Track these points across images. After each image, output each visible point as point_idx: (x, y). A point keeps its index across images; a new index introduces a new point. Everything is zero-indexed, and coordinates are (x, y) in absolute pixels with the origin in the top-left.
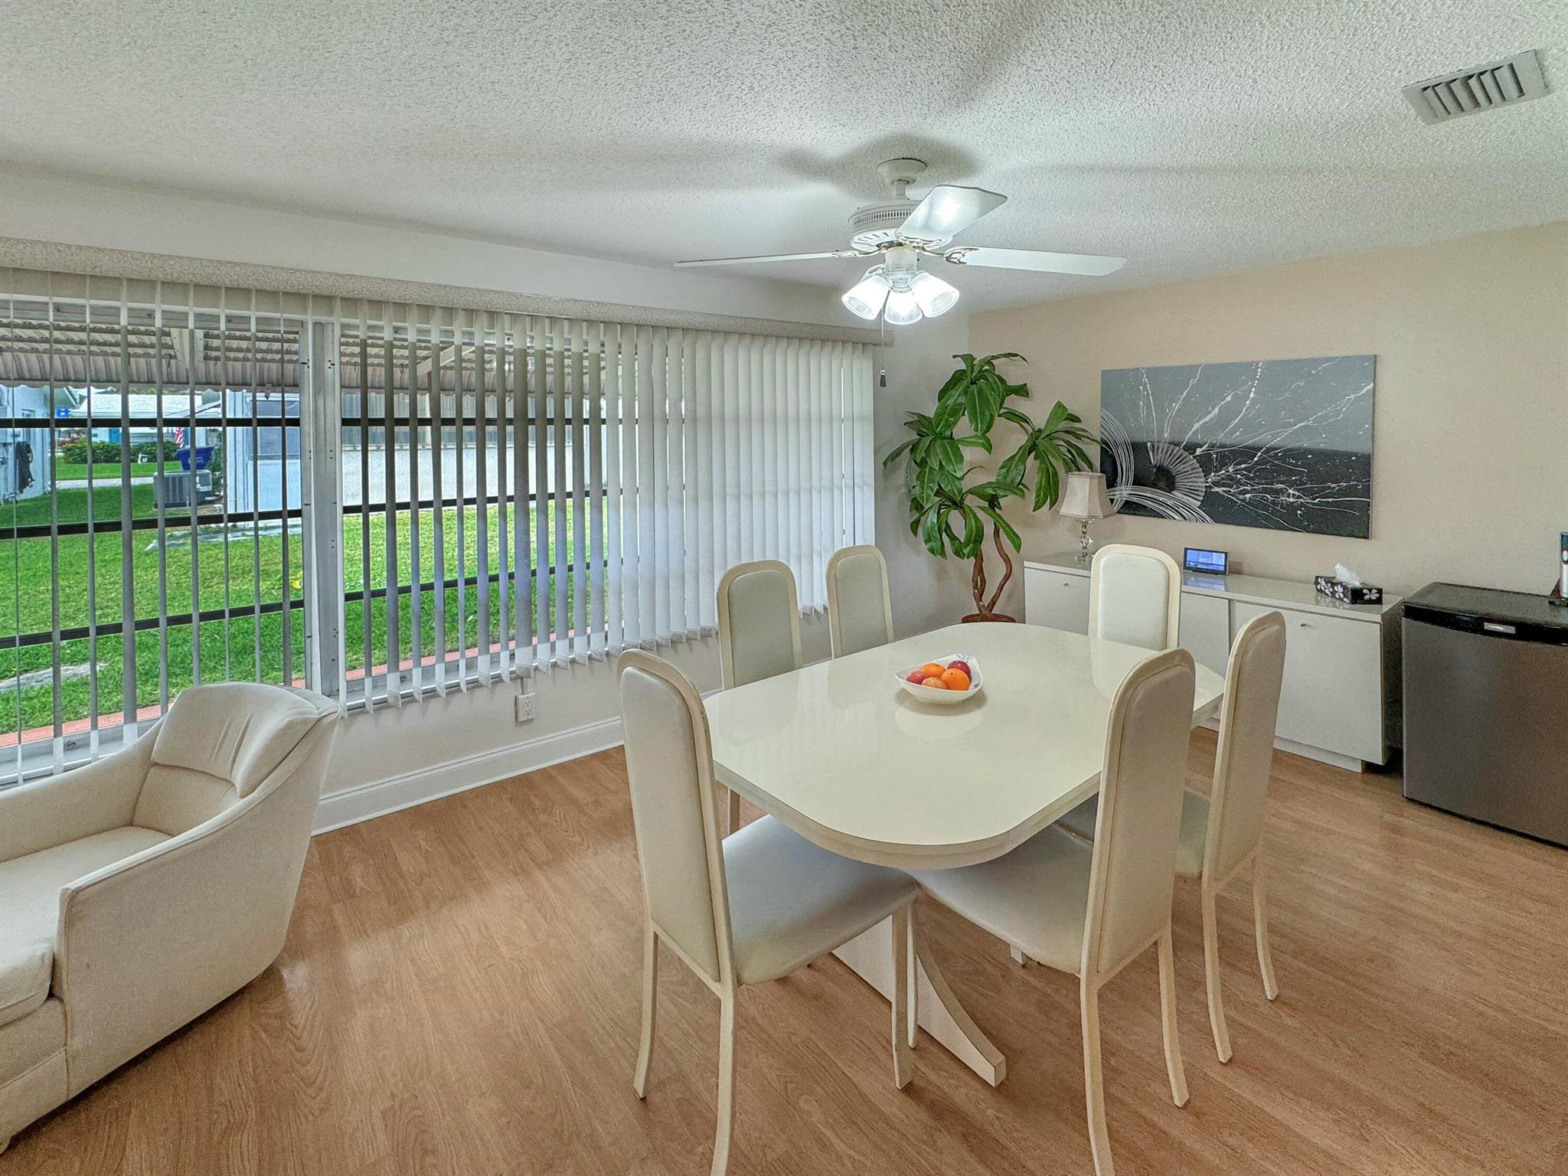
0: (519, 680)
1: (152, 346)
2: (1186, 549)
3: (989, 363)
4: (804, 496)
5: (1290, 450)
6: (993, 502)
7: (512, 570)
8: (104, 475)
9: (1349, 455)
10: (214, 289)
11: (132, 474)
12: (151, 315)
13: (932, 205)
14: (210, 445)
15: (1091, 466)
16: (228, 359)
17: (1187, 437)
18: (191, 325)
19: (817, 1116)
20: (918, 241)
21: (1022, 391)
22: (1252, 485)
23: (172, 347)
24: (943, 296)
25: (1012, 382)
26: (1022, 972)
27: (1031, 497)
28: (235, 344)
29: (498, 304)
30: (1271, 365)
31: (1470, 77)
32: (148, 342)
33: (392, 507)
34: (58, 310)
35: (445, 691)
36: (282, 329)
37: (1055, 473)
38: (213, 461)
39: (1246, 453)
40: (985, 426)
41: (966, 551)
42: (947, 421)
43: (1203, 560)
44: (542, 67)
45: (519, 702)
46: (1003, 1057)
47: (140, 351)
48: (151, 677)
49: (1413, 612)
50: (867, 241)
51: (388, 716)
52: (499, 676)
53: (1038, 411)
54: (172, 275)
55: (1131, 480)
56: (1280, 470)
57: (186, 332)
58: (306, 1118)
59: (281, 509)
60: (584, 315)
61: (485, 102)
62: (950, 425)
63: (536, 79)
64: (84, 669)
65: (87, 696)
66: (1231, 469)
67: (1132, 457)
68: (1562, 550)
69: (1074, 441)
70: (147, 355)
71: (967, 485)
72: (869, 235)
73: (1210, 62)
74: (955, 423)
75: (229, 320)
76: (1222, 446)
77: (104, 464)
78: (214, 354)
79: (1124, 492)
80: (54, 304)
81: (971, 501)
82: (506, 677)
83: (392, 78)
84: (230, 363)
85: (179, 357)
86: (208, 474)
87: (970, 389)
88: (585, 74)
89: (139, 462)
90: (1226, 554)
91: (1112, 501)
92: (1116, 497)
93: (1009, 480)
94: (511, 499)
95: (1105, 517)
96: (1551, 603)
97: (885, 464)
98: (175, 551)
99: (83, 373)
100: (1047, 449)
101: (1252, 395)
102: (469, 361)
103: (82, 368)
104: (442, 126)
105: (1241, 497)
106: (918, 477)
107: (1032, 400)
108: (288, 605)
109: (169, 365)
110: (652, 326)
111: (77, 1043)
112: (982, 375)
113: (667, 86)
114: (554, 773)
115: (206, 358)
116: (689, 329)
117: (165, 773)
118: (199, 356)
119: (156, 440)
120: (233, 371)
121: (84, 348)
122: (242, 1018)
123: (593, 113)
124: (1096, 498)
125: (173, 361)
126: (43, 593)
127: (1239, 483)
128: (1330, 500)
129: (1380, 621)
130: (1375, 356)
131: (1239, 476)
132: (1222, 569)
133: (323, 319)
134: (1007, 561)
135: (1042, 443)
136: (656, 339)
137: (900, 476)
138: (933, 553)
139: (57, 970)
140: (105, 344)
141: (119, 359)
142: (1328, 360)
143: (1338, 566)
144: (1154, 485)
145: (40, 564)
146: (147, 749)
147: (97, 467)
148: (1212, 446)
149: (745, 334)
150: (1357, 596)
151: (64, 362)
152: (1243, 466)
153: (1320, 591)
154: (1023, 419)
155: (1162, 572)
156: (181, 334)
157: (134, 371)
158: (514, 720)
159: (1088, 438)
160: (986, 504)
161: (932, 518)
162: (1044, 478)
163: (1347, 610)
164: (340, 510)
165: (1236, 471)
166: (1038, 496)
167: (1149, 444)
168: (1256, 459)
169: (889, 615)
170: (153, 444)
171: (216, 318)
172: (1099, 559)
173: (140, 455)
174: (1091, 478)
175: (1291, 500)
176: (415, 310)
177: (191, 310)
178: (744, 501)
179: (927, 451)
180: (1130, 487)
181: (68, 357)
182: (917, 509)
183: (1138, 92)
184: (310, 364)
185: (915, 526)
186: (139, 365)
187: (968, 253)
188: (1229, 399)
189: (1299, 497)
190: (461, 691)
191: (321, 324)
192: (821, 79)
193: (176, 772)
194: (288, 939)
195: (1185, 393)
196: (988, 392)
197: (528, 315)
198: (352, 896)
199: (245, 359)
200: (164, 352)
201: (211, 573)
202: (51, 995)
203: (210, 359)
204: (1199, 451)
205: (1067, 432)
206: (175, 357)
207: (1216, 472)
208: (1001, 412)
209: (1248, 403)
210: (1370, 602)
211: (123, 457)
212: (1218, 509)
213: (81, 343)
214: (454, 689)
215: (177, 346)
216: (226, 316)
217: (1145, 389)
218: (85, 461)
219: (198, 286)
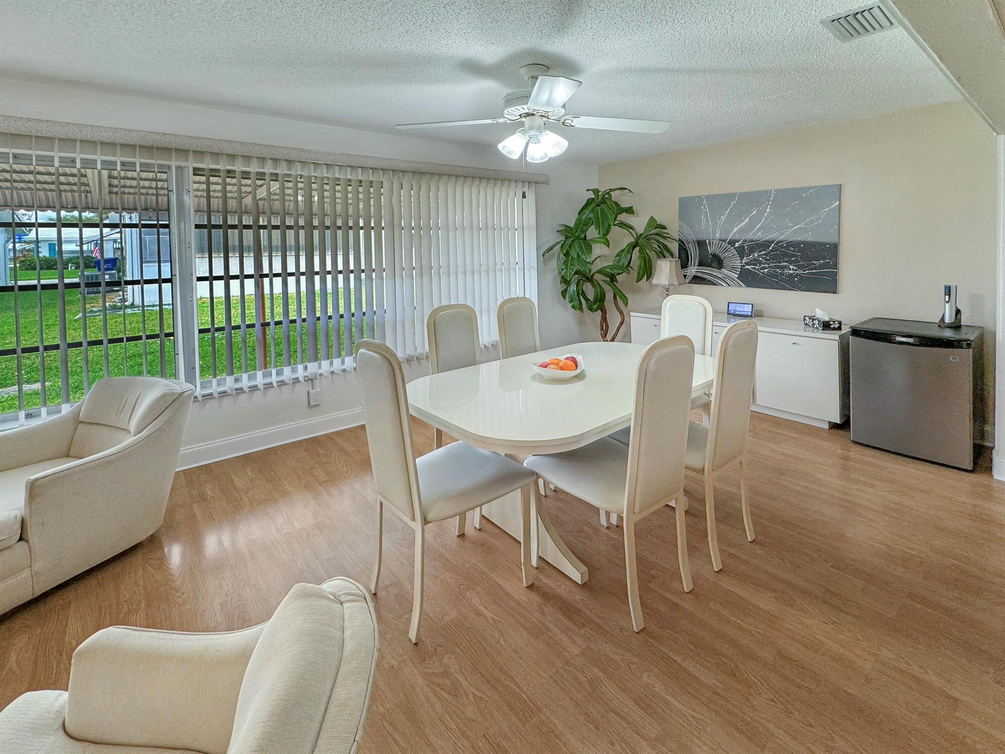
0: (310, 382)
1: (75, 184)
2: (729, 303)
3: (608, 193)
4: (491, 274)
5: (790, 242)
6: (613, 278)
7: (304, 316)
8: (46, 277)
9: (825, 244)
10: (113, 145)
11: (65, 276)
12: (73, 161)
13: (551, 92)
14: (116, 256)
15: (672, 255)
16: (123, 193)
17: (730, 237)
18: (99, 167)
19: (476, 601)
20: (541, 112)
21: (630, 211)
22: (768, 264)
23: (88, 185)
24: (558, 143)
25: (624, 205)
26: (606, 531)
27: (634, 274)
28: (128, 183)
29: (293, 156)
30: (779, 192)
31: (857, 13)
32: (73, 182)
33: (227, 277)
34: (15, 157)
35: (263, 387)
36: (156, 170)
37: (650, 260)
38: (118, 266)
39: (763, 245)
40: (605, 230)
41: (595, 307)
42: (582, 228)
43: (739, 309)
44: (305, 9)
45: (311, 395)
46: (587, 569)
47: (67, 187)
48: (79, 389)
49: (855, 332)
50: (513, 112)
51: (227, 401)
52: (297, 379)
53: (639, 223)
54: (87, 135)
55: (697, 263)
56: (785, 255)
57: (96, 172)
58: (175, 606)
59: (157, 278)
60: (349, 164)
61: (274, 30)
62: (584, 231)
63: (303, 16)
64: (37, 386)
65: (38, 400)
66: (756, 255)
67: (697, 249)
68: (945, 295)
69: (662, 240)
70: (72, 191)
71: (596, 267)
72: (513, 109)
73: (702, 5)
74: (587, 230)
75: (123, 164)
76: (751, 241)
77: (46, 271)
78: (115, 190)
79: (693, 270)
80: (13, 153)
81: (598, 277)
82: (302, 379)
83: (217, 16)
84: (126, 196)
85: (93, 192)
86: (115, 273)
87: (596, 208)
88: (332, 13)
89: (70, 269)
90: (752, 305)
91: (685, 276)
92: (688, 274)
93: (621, 263)
94: (303, 274)
95: (680, 284)
96: (939, 326)
97: (543, 255)
98: (94, 319)
99: (31, 203)
100: (644, 244)
101: (768, 210)
102: (275, 194)
103: (31, 199)
104: (249, 45)
105: (762, 271)
106: (564, 263)
107: (637, 216)
108: (164, 336)
109: (86, 197)
110: (392, 170)
111: (38, 566)
112: (603, 201)
113: (382, 20)
114: (333, 437)
115: (110, 192)
116: (416, 172)
117: (88, 427)
118: (106, 190)
119: (79, 255)
120: (128, 200)
121: (31, 185)
122: (137, 559)
123: (340, 36)
124: (674, 273)
125: (89, 195)
126: (8, 344)
127: (761, 263)
128: (814, 271)
129: (838, 339)
130: (841, 185)
131: (761, 259)
132: (750, 314)
133: (182, 164)
134: (621, 313)
135: (641, 241)
136: (395, 179)
137: (554, 264)
138: (574, 308)
139: (24, 526)
140: (45, 183)
141: (54, 193)
142: (813, 188)
143: (817, 309)
144: (710, 266)
145: (6, 327)
146: (76, 415)
147: (42, 272)
148: (745, 241)
149: (451, 175)
150: (826, 326)
151: (19, 196)
152: (763, 252)
153: (806, 324)
154: (629, 227)
155: (702, 310)
156: (93, 174)
157: (64, 202)
158: (307, 404)
159: (670, 238)
160: (608, 279)
161: (573, 287)
162: (643, 262)
163: (821, 334)
164: (195, 279)
165: (759, 256)
166: (639, 273)
167: (707, 241)
168: (770, 248)
169: (538, 339)
170: (78, 258)
171: (115, 163)
172: (666, 304)
173: (70, 265)
174: (671, 261)
175: (792, 272)
176: (240, 159)
177: (99, 158)
178: (452, 277)
179: (570, 246)
180: (696, 267)
181: (21, 192)
182: (565, 283)
183: (664, 23)
184: (174, 190)
185: (564, 293)
186: (67, 197)
187: (575, 120)
188: (754, 212)
189: (796, 270)
190: (274, 387)
191: (181, 167)
192: (473, 16)
193: (95, 426)
194: (165, 520)
195: (729, 210)
196: (607, 210)
197: (312, 163)
198: (205, 500)
199: (135, 193)
200: (83, 188)
201: (118, 331)
202: (21, 539)
203: (113, 193)
204: (737, 245)
205: (657, 234)
206: (90, 192)
207: (747, 257)
208: (616, 222)
209: (766, 214)
210: (834, 329)
211: (59, 266)
212: (749, 279)
213: (30, 182)
214: (269, 386)
215: (91, 184)
216: (121, 162)
217: (705, 208)
218: (34, 269)
219: (103, 143)
